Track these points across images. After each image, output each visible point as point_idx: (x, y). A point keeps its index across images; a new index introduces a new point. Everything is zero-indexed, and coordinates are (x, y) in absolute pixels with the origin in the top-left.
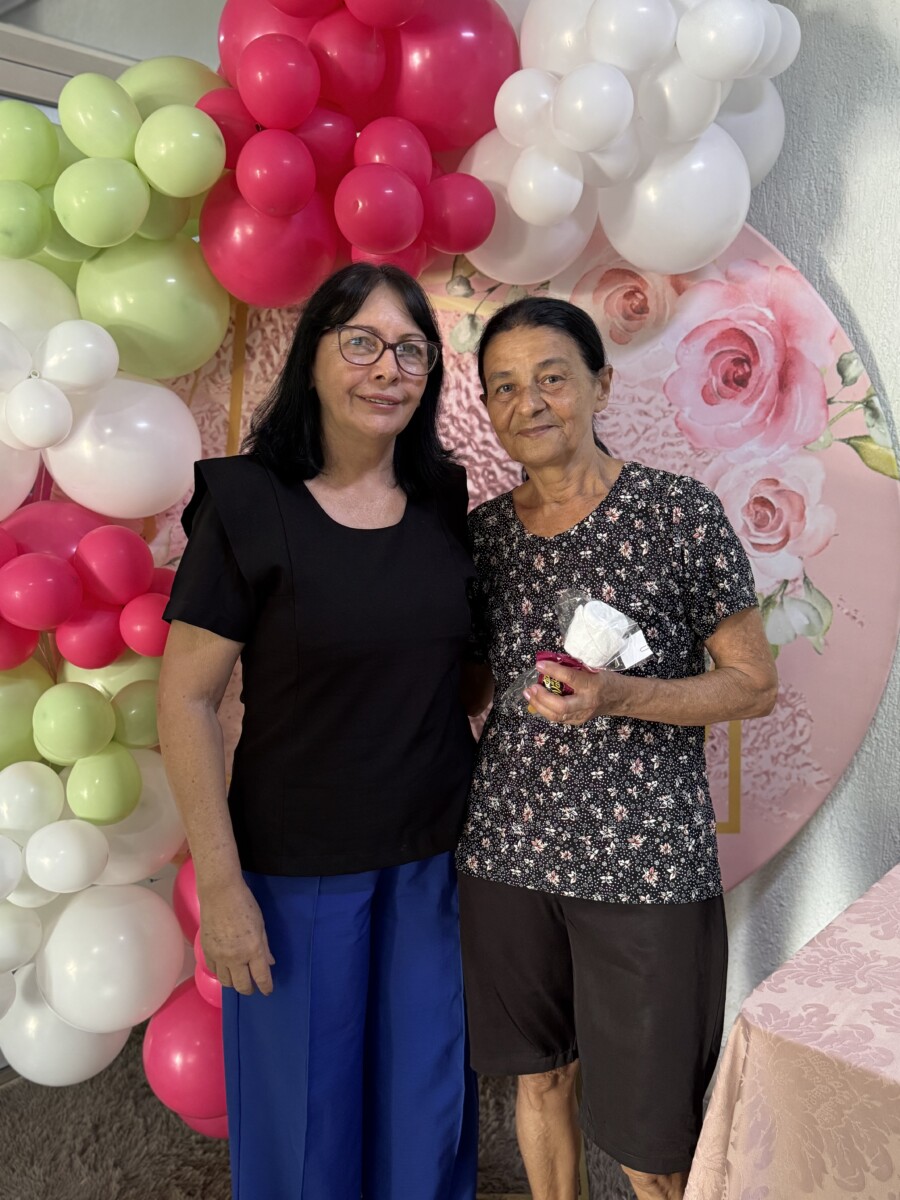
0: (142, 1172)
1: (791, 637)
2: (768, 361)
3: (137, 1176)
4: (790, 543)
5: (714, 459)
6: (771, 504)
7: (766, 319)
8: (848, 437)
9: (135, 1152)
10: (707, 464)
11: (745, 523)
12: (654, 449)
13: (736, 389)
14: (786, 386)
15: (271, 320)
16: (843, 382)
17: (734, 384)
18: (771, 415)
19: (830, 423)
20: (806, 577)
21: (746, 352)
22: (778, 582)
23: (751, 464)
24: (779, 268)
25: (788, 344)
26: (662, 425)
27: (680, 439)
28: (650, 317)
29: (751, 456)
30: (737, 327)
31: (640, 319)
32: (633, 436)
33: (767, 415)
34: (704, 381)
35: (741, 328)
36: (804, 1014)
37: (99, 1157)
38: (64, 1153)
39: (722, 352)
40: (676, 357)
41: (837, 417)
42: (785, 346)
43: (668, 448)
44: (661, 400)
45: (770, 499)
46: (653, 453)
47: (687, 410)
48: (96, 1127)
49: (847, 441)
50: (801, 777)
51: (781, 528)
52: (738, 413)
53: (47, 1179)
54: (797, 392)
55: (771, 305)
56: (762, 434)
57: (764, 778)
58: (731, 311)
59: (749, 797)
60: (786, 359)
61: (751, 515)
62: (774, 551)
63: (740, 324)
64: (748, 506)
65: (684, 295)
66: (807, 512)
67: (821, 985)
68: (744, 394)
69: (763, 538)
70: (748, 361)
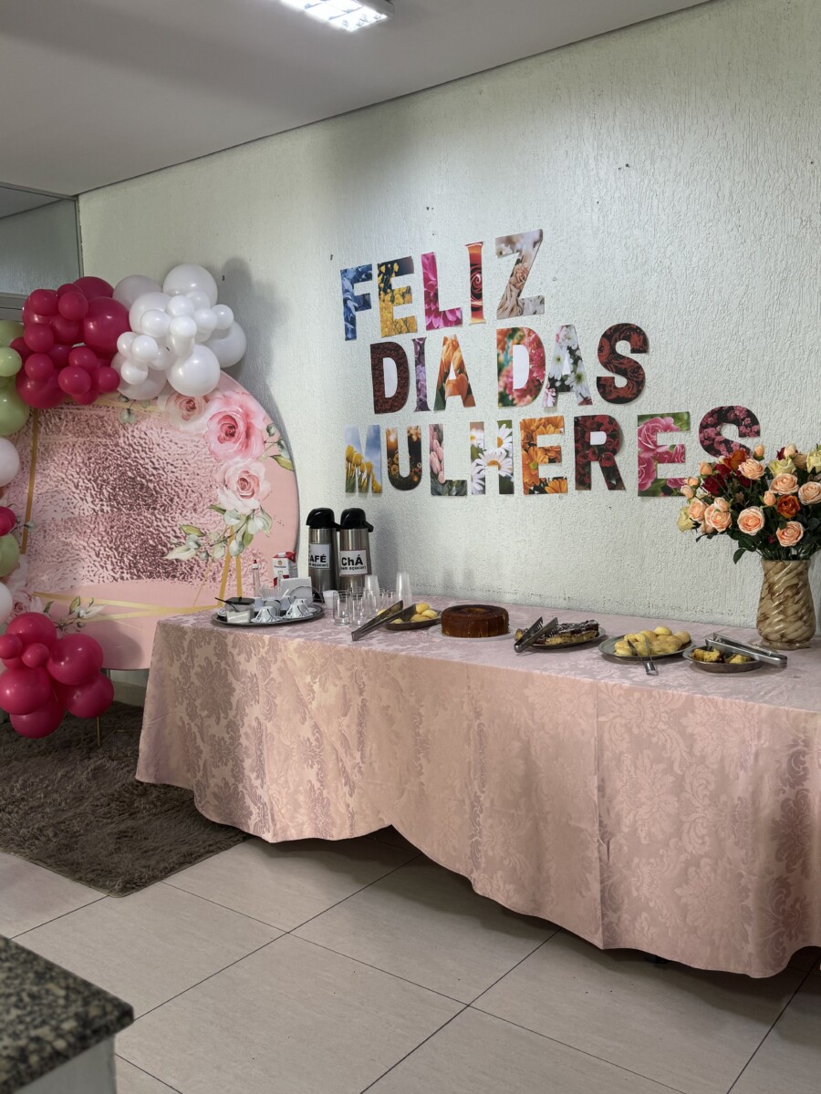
1: (256, 530)
2: (241, 427)
4: (255, 495)
5: (224, 464)
6: (246, 480)
7: (240, 412)
8: (272, 455)
10: (222, 465)
11: (237, 487)
13: (230, 438)
14: (248, 437)
15: (47, 412)
16: (269, 435)
17: (229, 436)
18: (244, 447)
19: (266, 450)
20: (262, 509)
21: (233, 424)
22: (251, 510)
23: (238, 466)
24: (243, 393)
26: (204, 451)
27: (211, 456)
28: (196, 411)
29: (237, 463)
31: (192, 412)
32: (193, 455)
33: (242, 447)
34: (218, 434)
39: (224, 424)
40: (208, 425)
41: (268, 448)
42: (247, 422)
44: (203, 442)
45: (246, 478)
47: (213, 445)
49: (273, 457)
51: (251, 490)
52: (232, 446)
54: (253, 439)
55: (241, 407)
56: (241, 454)
58: (227, 408)
60: (248, 426)
61: (239, 485)
62: (250, 498)
63: (230, 414)
64: (238, 481)
65: (209, 402)
66: (260, 483)
68: (234, 439)
69: (245, 493)
70: (234, 427)
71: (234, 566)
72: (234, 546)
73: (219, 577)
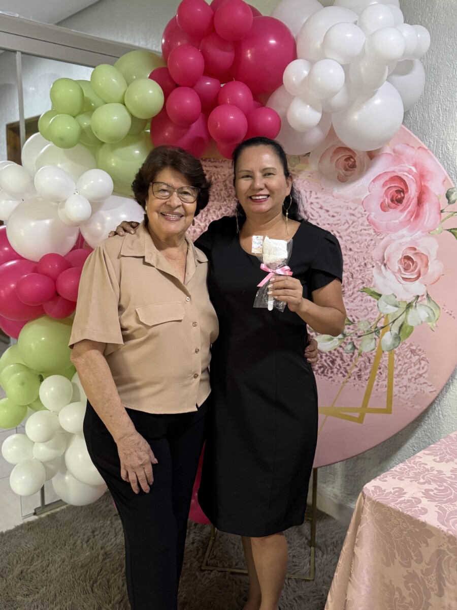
0: (113, 552)
1: (420, 323)
2: (413, 191)
3: (111, 553)
4: (420, 278)
5: (385, 237)
6: (412, 259)
7: (412, 172)
8: (450, 228)
9: (111, 543)
10: (382, 239)
11: (399, 267)
12: (356, 232)
13: (397, 204)
14: (421, 203)
16: (449, 202)
17: (396, 202)
18: (413, 217)
19: (441, 222)
20: (428, 295)
21: (402, 187)
22: (414, 296)
23: (404, 240)
24: (420, 148)
25: (423, 184)
26: (360, 221)
27: (369, 227)
28: (357, 170)
29: (403, 236)
30: (398, 175)
31: (352, 171)
32: (347, 225)
33: (411, 217)
34: (382, 200)
35: (400, 176)
36: (393, 491)
37: (95, 544)
38: (79, 542)
39: (390, 187)
40: (369, 188)
41: (445, 219)
42: (421, 184)
43: (363, 231)
44: (361, 209)
45: (412, 257)
46: (356, 234)
47: (373, 214)
48: (93, 532)
49: (450, 230)
50: (422, 389)
51: (416, 271)
52: (397, 216)
53: (72, 552)
54: (427, 207)
55: (415, 165)
56: (409, 226)
57: (405, 389)
58: (396, 167)
59: (397, 397)
60: (421, 191)
61: (402, 264)
62: (413, 281)
63: (400, 174)
64: (401, 260)
65: (373, 160)
66: (429, 264)
67: (404, 480)
68: (401, 207)
69: (408, 275)
70: (403, 191)
71: (386, 363)
72: (388, 338)
73: (366, 375)
